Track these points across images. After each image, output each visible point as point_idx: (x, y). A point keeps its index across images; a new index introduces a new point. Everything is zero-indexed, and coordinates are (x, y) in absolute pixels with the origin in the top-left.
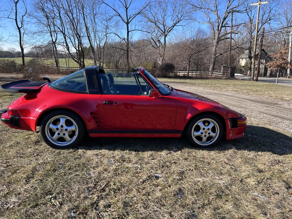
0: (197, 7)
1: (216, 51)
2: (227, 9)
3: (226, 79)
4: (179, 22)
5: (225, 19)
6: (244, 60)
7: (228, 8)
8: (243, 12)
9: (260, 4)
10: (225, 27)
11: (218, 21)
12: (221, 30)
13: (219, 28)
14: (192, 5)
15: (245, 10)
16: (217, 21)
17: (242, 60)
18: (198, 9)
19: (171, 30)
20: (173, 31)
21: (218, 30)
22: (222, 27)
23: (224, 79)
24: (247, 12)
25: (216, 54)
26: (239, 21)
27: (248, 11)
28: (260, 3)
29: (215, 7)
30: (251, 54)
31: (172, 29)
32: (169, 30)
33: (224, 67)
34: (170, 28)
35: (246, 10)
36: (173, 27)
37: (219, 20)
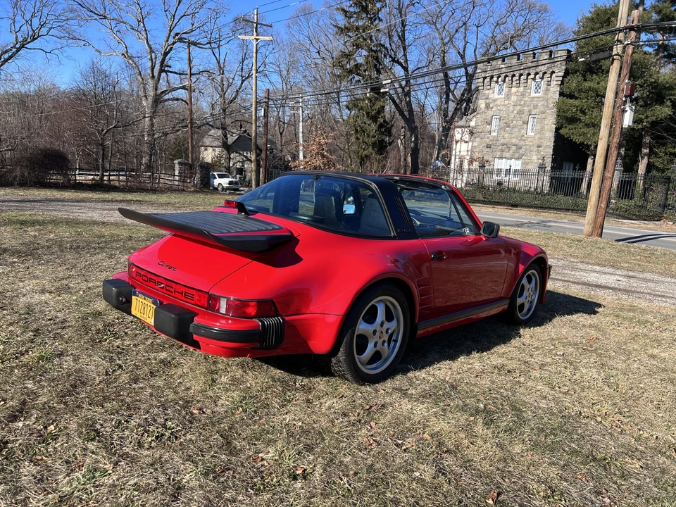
0: (92, 12)
1: (152, 125)
2: (168, 32)
3: (195, 192)
4: (34, 39)
5: (166, 54)
6: (210, 150)
7: (171, 31)
8: (203, 46)
9: (257, 39)
10: (166, 72)
11: (151, 57)
12: (159, 79)
13: (156, 74)
14: (80, 5)
15: (208, 43)
16: (149, 57)
17: (206, 150)
18: (96, 17)
19: (10, 57)
20: (16, 61)
21: (153, 77)
22: (161, 71)
23: (193, 192)
24: (212, 49)
25: (154, 134)
26: (198, 65)
27: (213, 45)
28: (257, 37)
29: (139, 21)
30: (227, 139)
31: (14, 54)
32: (6, 56)
33: (179, 163)
34: (6, 52)
35: (210, 43)
36: (18, 50)
37: (153, 54)
